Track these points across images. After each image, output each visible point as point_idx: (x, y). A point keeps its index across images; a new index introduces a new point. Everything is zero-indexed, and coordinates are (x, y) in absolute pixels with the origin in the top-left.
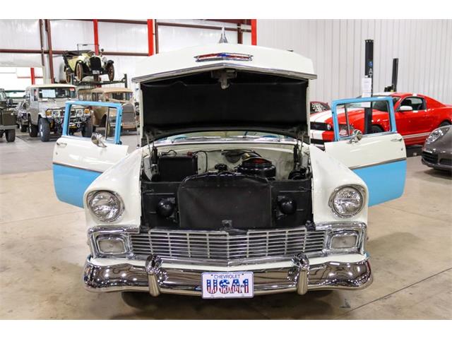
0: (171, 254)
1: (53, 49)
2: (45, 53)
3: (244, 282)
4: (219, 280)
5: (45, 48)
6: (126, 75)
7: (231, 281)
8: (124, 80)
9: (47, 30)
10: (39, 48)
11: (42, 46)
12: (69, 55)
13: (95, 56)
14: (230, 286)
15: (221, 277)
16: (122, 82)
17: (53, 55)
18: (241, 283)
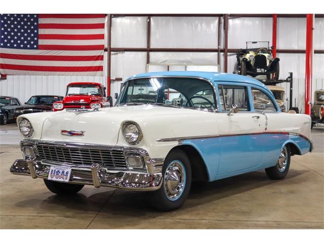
0: (51, 158)
1: (229, 47)
2: (222, 51)
3: (66, 173)
4: (56, 170)
5: (222, 47)
6: (291, 74)
7: (61, 171)
8: (289, 79)
9: (224, 29)
10: (216, 47)
11: (219, 45)
12: (241, 53)
13: (260, 53)
14: (60, 174)
15: (57, 169)
16: (287, 81)
17: (228, 54)
18: (65, 174)
